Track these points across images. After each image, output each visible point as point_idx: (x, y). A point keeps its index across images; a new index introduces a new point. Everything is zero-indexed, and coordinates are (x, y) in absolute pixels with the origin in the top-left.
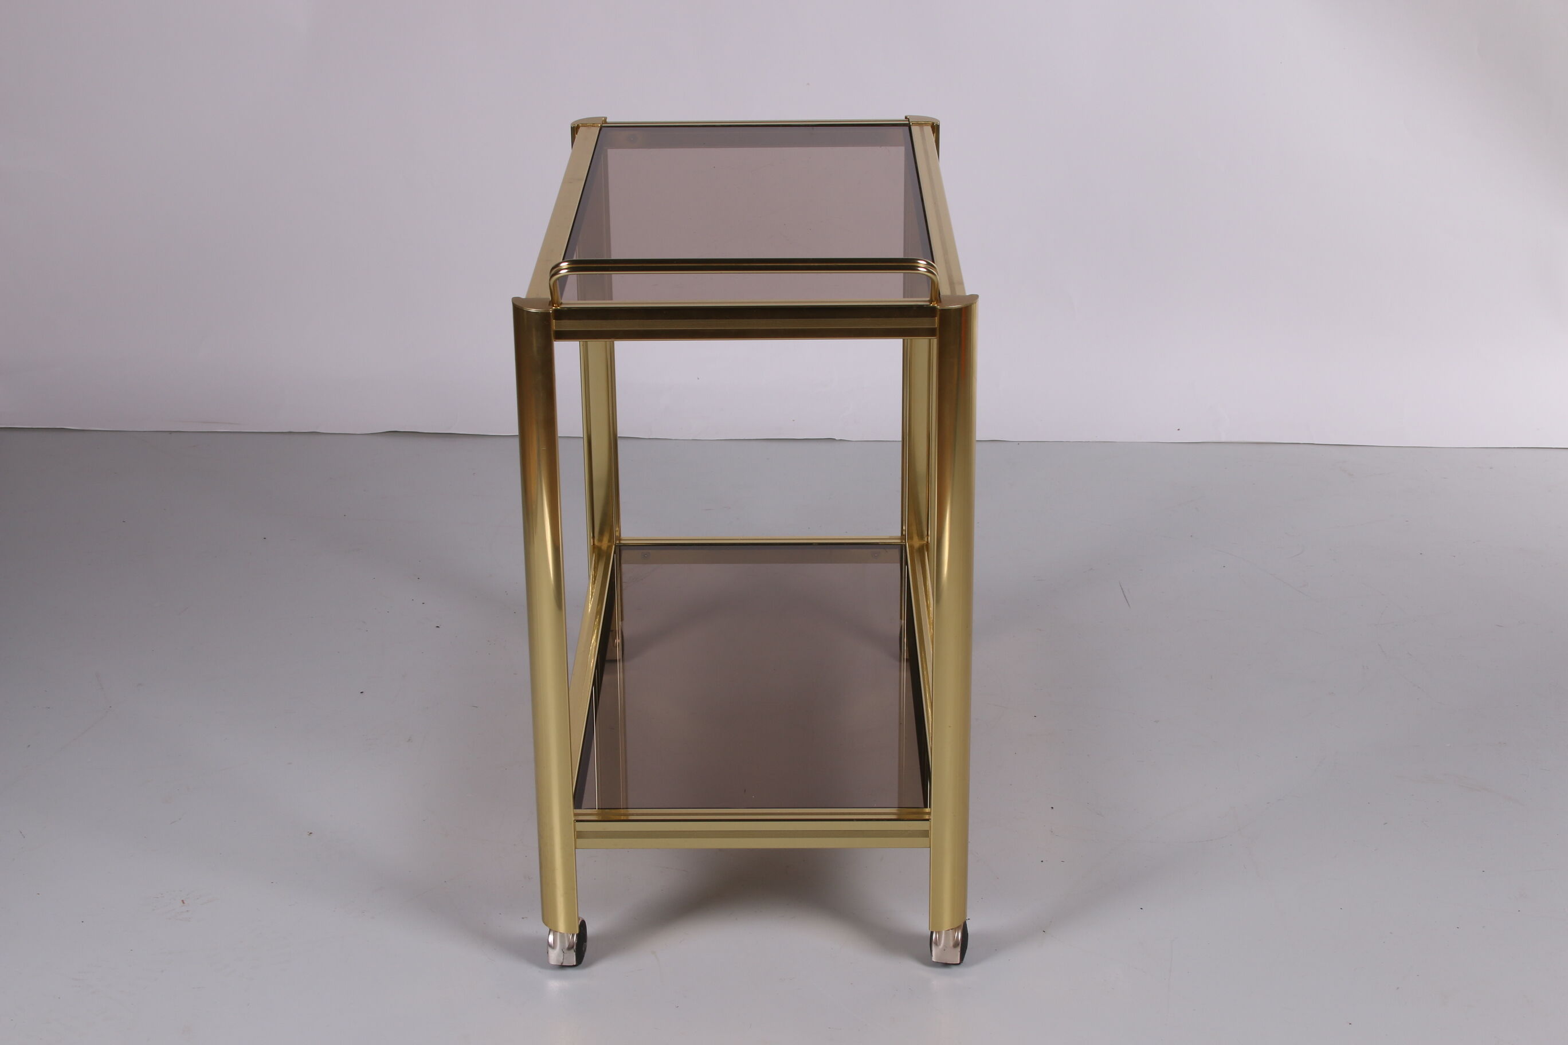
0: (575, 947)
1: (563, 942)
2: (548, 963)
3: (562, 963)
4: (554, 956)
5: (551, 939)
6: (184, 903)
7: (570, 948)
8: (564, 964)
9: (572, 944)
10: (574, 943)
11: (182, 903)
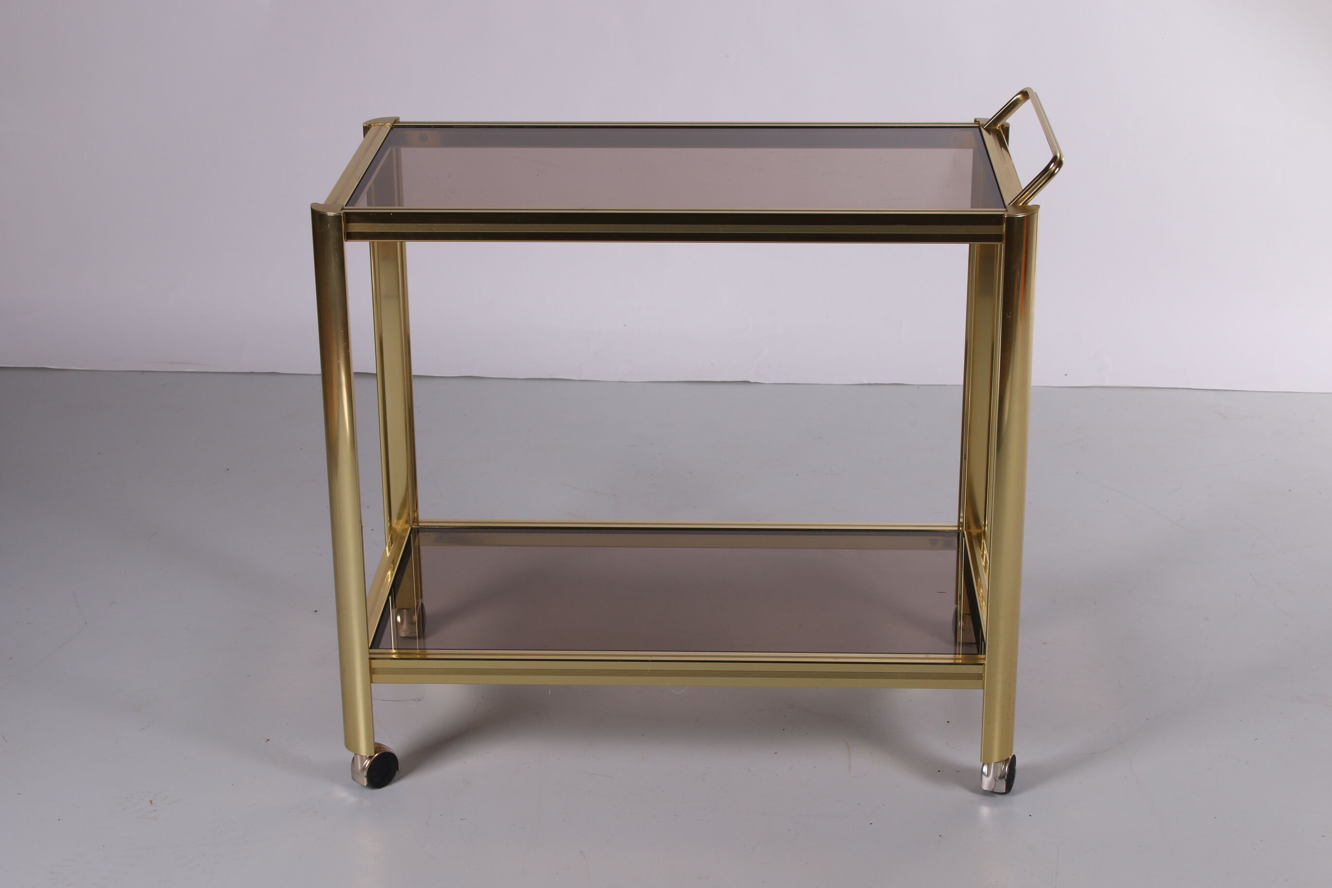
0: (1006, 777)
1: (995, 771)
2: (981, 788)
3: (993, 790)
4: (986, 783)
5: (985, 769)
6: (152, 803)
7: (1001, 777)
8: (994, 791)
9: (1003, 774)
10: (1005, 773)
11: (150, 802)
